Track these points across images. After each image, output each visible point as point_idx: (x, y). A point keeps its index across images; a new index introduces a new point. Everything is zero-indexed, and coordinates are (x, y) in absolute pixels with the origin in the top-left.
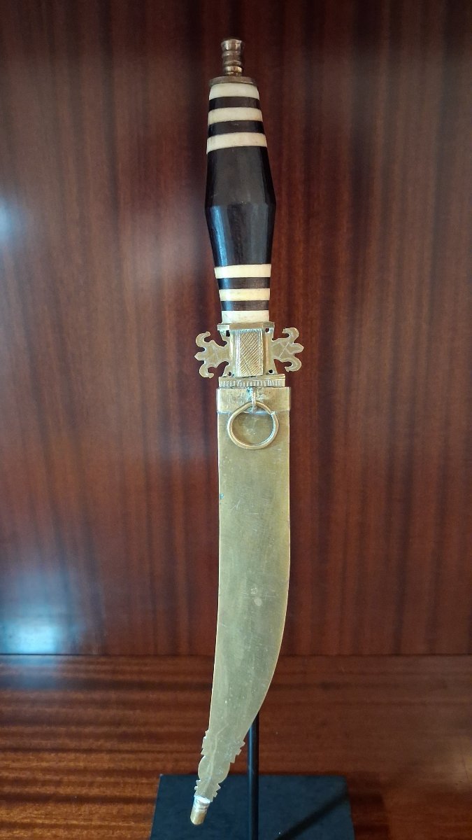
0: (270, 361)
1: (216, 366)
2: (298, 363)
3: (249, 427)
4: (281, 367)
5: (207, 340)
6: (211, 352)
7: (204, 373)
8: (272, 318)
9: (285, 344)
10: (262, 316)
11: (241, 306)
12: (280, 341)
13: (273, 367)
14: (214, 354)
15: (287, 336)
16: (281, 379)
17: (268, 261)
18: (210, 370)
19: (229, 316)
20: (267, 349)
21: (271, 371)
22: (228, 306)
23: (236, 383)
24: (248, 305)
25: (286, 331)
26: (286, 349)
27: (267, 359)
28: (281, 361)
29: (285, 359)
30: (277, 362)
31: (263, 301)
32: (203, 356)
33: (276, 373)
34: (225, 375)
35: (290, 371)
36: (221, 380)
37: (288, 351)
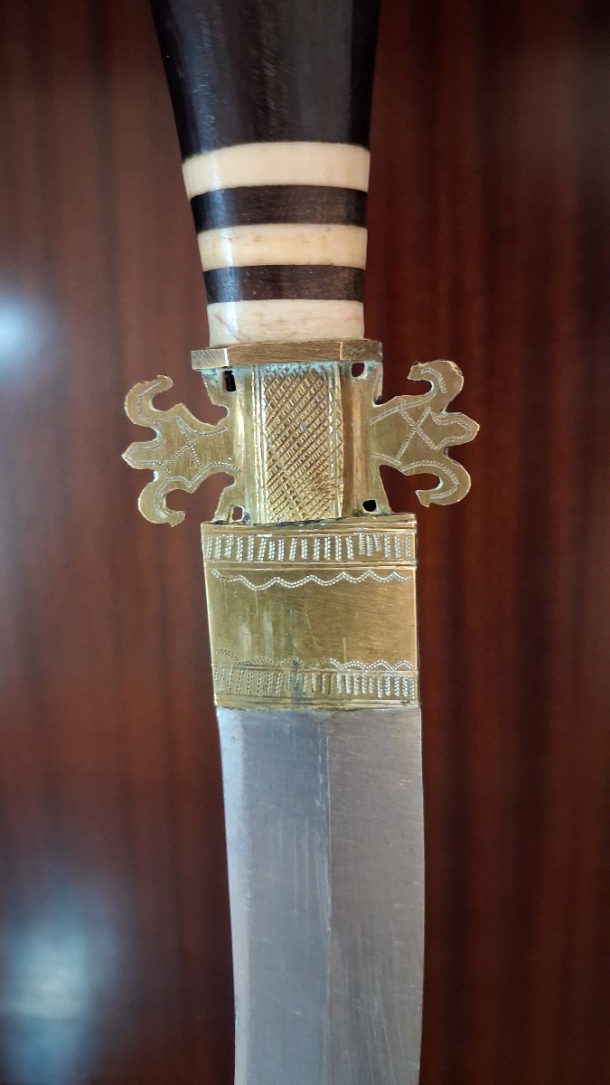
0: (366, 472)
1: (191, 486)
2: (460, 477)
4: (400, 491)
5: (162, 402)
6: (174, 442)
7: (153, 507)
8: (373, 327)
9: (417, 414)
10: (340, 318)
12: (402, 404)
13: (378, 492)
14: (182, 450)
15: (423, 387)
16: (405, 531)
17: (357, 134)
18: (175, 499)
20: (357, 433)
21: (370, 506)
22: (230, 285)
24: (291, 281)
25: (421, 371)
26: (420, 432)
27: (358, 464)
28: (403, 471)
29: (415, 465)
30: (389, 474)
31: (344, 268)
32: (148, 455)
33: (388, 510)
34: (220, 516)
35: (432, 505)
36: (209, 533)
37: (426, 439)
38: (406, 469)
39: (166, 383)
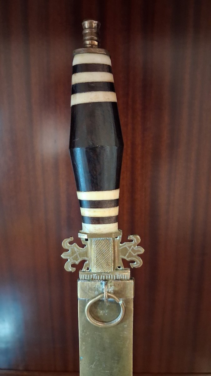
0: (118, 260)
1: (77, 263)
2: (140, 261)
3: (102, 309)
4: (126, 264)
5: (71, 243)
6: (73, 252)
7: (68, 268)
8: (119, 227)
9: (130, 247)
10: (112, 227)
11: (97, 221)
12: (126, 244)
13: (121, 264)
14: (75, 254)
15: (132, 241)
16: (128, 274)
17: (117, 187)
18: (73, 266)
19: (88, 228)
20: (116, 251)
21: (119, 267)
22: (86, 220)
23: (93, 276)
24: (102, 220)
25: (131, 237)
26: (131, 251)
27: (116, 258)
28: (127, 260)
29: (130, 258)
30: (123, 260)
31: (114, 216)
32: (68, 256)
33: (124, 268)
34: (84, 270)
35: (134, 267)
36: (81, 274)
37: (132, 253)
38: (128, 259)
39: (72, 239)
